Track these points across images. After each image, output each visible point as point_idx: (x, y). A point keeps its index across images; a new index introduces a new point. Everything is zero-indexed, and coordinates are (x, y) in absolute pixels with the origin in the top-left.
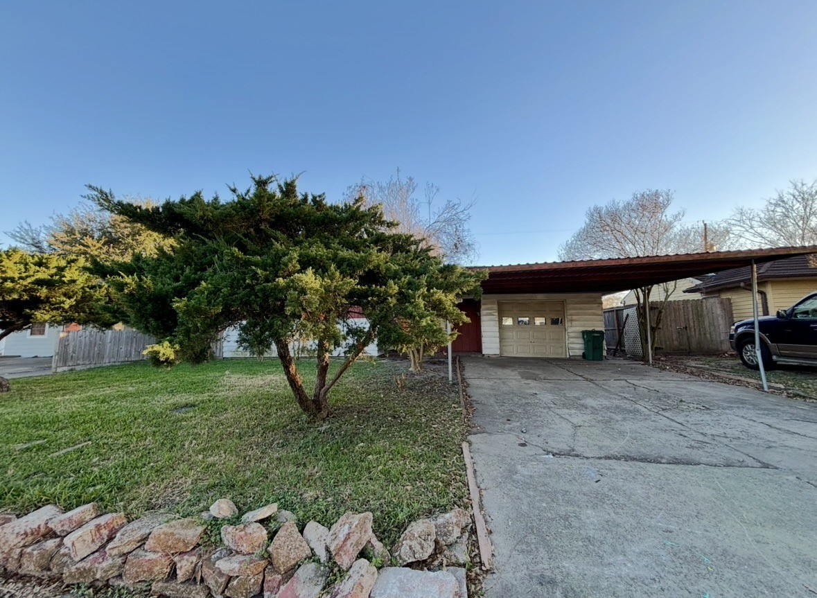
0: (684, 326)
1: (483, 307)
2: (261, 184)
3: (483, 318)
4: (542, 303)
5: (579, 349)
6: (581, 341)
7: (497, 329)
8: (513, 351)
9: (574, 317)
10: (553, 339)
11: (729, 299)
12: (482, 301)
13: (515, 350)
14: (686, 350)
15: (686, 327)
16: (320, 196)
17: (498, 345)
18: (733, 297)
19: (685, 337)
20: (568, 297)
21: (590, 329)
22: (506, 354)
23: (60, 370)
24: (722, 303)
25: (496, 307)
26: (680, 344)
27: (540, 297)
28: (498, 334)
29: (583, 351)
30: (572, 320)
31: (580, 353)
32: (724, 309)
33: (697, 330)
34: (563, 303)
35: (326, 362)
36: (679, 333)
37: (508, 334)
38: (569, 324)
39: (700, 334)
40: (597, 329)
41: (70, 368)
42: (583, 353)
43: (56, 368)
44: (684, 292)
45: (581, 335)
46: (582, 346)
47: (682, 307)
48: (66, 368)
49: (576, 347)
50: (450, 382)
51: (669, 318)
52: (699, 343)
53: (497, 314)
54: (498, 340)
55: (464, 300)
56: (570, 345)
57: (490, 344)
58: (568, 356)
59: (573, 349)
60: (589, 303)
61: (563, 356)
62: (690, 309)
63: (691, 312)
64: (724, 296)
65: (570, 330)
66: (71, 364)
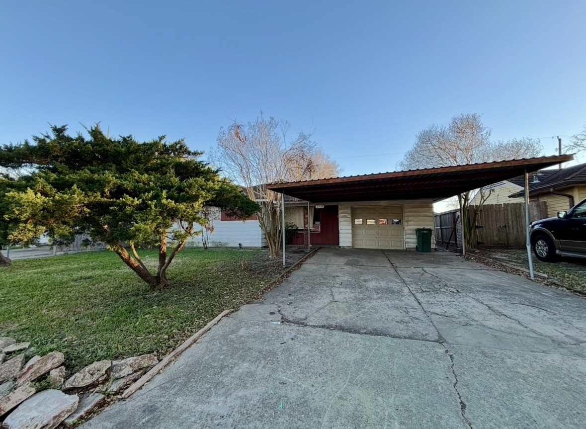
0: (504, 225)
1: (340, 211)
2: (59, 131)
3: (340, 220)
4: (385, 208)
5: (414, 243)
6: (415, 237)
7: (350, 227)
8: (362, 244)
9: (410, 218)
10: (393, 235)
11: (545, 203)
12: (339, 207)
13: (364, 243)
14: (505, 244)
15: (505, 226)
16: (128, 137)
17: (351, 240)
18: (549, 201)
19: (504, 234)
20: (406, 203)
21: (422, 227)
22: (357, 247)
23: (58, 254)
24: (538, 206)
25: (349, 211)
26: (500, 239)
27: (384, 203)
28: (350, 232)
29: (416, 245)
30: (408, 221)
31: (414, 246)
32: (540, 211)
33: (515, 229)
34: (401, 207)
35: (163, 251)
36: (499, 231)
37: (359, 231)
38: (406, 224)
39: (518, 231)
40: (426, 227)
41: (65, 252)
42: (417, 246)
43: (56, 253)
44: (510, 197)
45: (415, 232)
46: (415, 241)
47: (502, 209)
48: (62, 253)
49: (411, 241)
50: (284, 266)
51: (490, 218)
52: (516, 239)
53: (350, 216)
54: (350, 236)
55: (325, 206)
56: (407, 240)
57: (345, 239)
58: (405, 249)
59: (408, 242)
60: (422, 207)
61: (402, 248)
62: (509, 211)
63: (510, 214)
64: (542, 200)
65: (406, 228)
66: (65, 250)
